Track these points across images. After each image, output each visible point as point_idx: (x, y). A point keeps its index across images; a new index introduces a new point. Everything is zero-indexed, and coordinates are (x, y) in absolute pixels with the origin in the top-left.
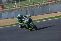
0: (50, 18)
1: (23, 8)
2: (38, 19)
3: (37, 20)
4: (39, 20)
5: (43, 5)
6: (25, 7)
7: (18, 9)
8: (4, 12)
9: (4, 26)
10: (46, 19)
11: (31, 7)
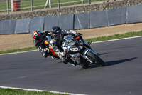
0: (128, 34)
1: (65, 9)
2: (101, 36)
3: (98, 38)
4: (103, 37)
5: (113, 3)
6: (71, 8)
7: (55, 12)
8: (20, 17)
9: (20, 50)
10: (117, 36)
11: (84, 8)
